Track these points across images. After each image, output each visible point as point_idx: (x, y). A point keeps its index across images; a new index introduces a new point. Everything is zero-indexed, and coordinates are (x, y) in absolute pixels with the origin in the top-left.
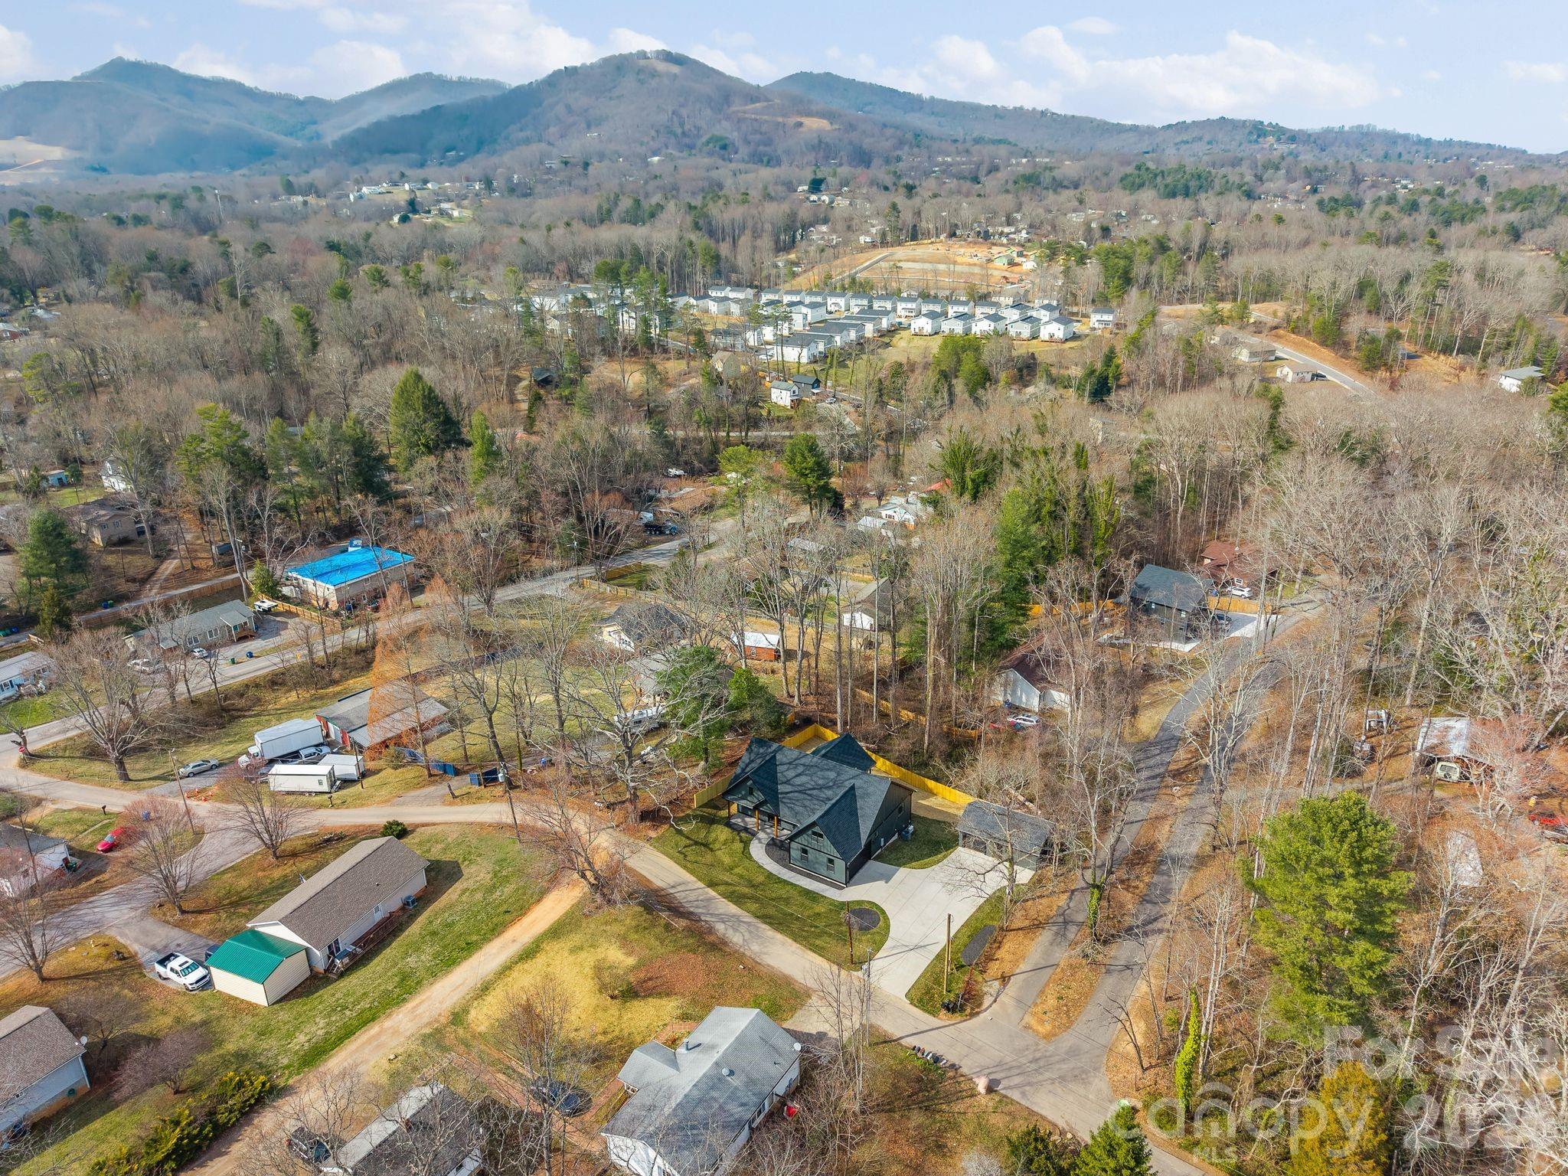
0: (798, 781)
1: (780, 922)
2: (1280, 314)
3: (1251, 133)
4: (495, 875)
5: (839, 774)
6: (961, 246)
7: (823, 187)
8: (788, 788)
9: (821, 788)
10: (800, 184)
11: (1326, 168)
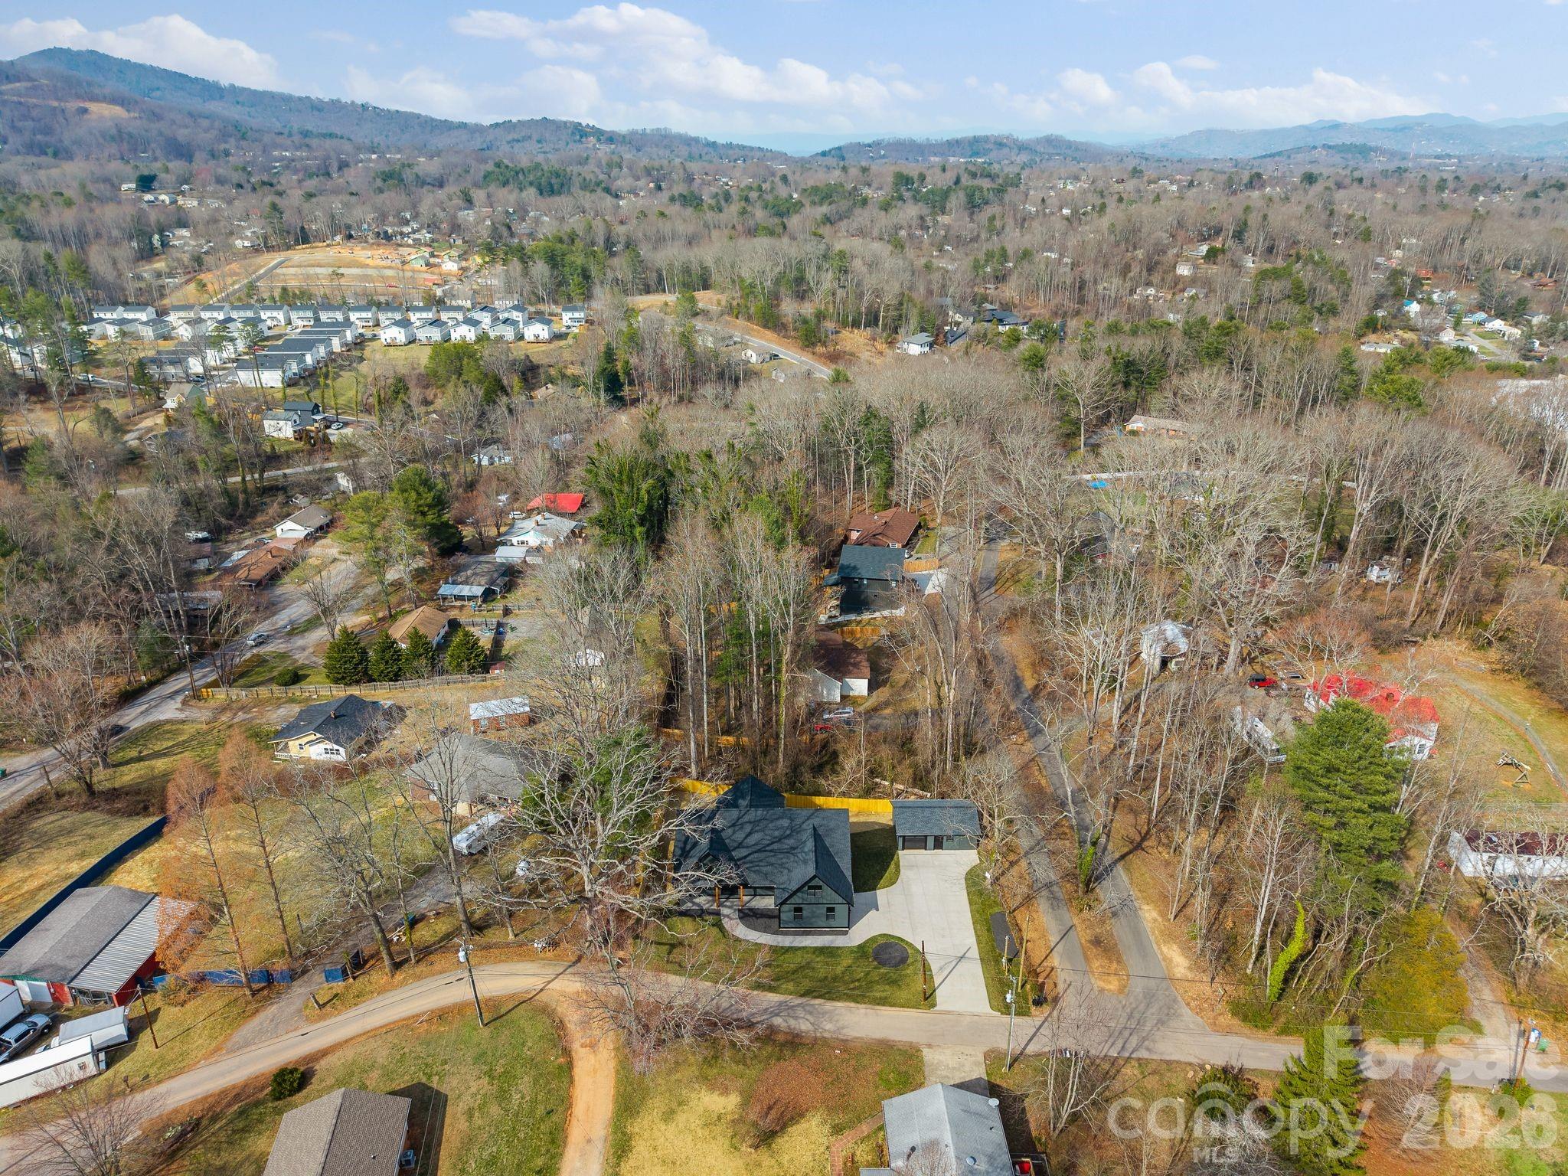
0: (752, 840)
1: (827, 989)
2: (724, 303)
3: (573, 133)
4: (492, 1078)
5: (792, 820)
6: (363, 249)
7: (156, 185)
8: (744, 852)
9: (779, 840)
10: (123, 181)
11: (662, 168)
